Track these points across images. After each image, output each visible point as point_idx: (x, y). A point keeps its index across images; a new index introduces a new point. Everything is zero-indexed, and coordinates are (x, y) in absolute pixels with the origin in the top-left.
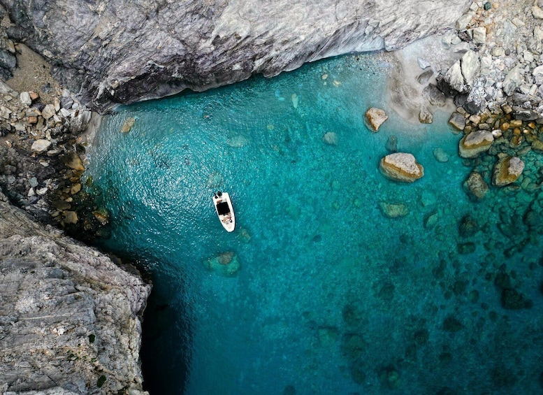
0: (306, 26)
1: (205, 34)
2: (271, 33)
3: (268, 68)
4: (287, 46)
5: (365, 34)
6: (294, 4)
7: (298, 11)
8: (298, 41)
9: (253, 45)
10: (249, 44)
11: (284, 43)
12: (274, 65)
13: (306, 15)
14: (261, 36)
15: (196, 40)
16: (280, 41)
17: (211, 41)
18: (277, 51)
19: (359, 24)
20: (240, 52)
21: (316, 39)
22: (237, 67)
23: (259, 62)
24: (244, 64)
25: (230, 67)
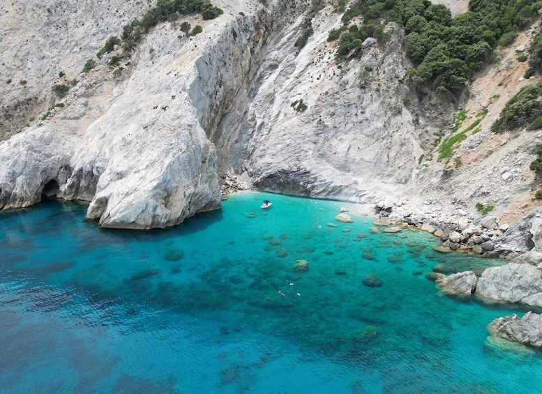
0: (329, 178)
1: (297, 164)
2: (317, 175)
3: (312, 191)
4: (321, 183)
5: (352, 193)
6: (328, 169)
7: (329, 172)
8: (326, 182)
9: (310, 177)
10: (308, 176)
11: (321, 181)
12: (314, 191)
13: (331, 174)
14: (313, 174)
15: (293, 166)
16: (319, 180)
18: (317, 183)
19: (350, 188)
20: (305, 177)
21: (333, 185)
22: (301, 183)
23: (309, 186)
24: (304, 184)
25: (299, 182)
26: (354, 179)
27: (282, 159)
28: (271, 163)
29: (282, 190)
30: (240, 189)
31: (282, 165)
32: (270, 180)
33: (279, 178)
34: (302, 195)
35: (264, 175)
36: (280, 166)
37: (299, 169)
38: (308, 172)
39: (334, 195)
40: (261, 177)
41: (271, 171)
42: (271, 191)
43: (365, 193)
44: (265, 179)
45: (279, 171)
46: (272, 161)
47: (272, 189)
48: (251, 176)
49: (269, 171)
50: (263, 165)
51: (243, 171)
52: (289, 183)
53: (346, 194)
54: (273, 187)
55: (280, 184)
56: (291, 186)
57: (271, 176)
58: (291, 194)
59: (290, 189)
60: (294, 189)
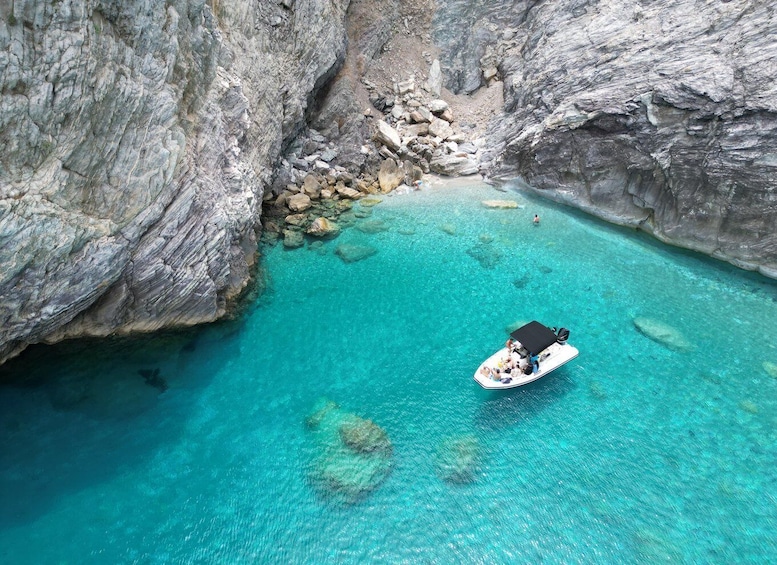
27: (700, 21)
28: (624, 47)
29: (650, 213)
30: (441, 172)
31: (690, 59)
32: (592, 145)
33: (651, 143)
35: (567, 113)
36: (671, 66)
40: (548, 122)
41: (607, 96)
42: (584, 204)
44: (565, 135)
45: (661, 102)
46: (632, 31)
47: (591, 199)
48: (510, 109)
49: (598, 94)
50: (573, 58)
51: (485, 82)
52: (706, 184)
54: (603, 185)
55: (643, 178)
56: (715, 207)
57: (600, 126)
58: (707, 248)
59: (703, 220)
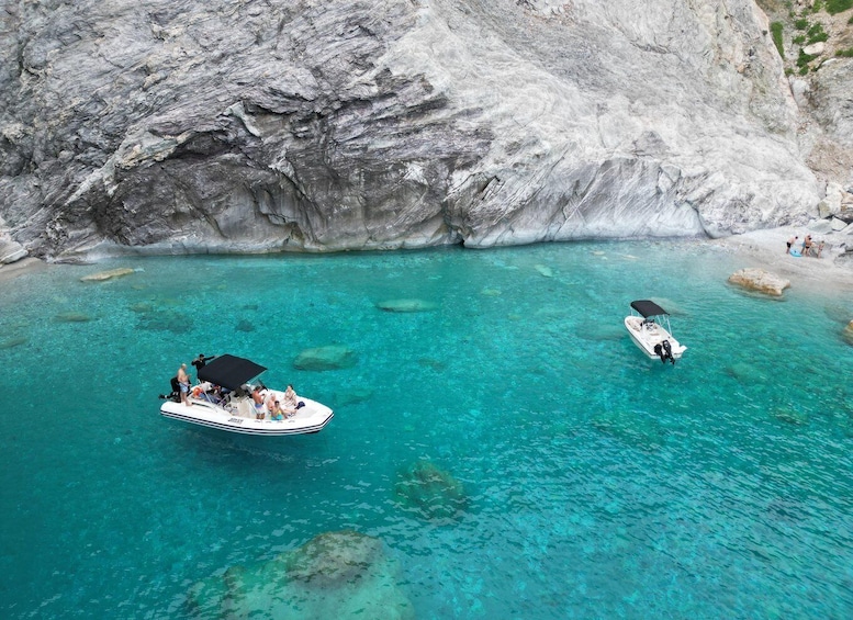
0: (552, 128)
1: (364, 57)
2: (486, 116)
3: (478, 209)
4: (517, 158)
5: (659, 193)
6: (527, 81)
7: (535, 95)
8: (537, 150)
9: (452, 128)
10: (444, 124)
11: (513, 148)
12: (490, 203)
13: (549, 106)
14: (469, 113)
15: (345, 66)
16: (504, 143)
17: (374, 73)
18: (497, 162)
19: (644, 168)
20: (426, 134)
21: (572, 162)
22: (415, 172)
23: (460, 180)
24: (431, 171)
25: (400, 165)
26: (640, 125)
27: (241, 34)
29: (293, 228)
31: (260, 66)
32: (198, 173)
34: (418, 240)
36: (244, 74)
37: (389, 86)
38: (439, 103)
39: (584, 212)
41: (189, 114)
42: (214, 243)
43: (710, 185)
44: (152, 170)
45: (256, 110)
47: (223, 233)
53: (632, 202)
54: (230, 214)
55: (271, 193)
56: (351, 199)
57: (196, 149)
58: (361, 241)
60: (371, 211)
